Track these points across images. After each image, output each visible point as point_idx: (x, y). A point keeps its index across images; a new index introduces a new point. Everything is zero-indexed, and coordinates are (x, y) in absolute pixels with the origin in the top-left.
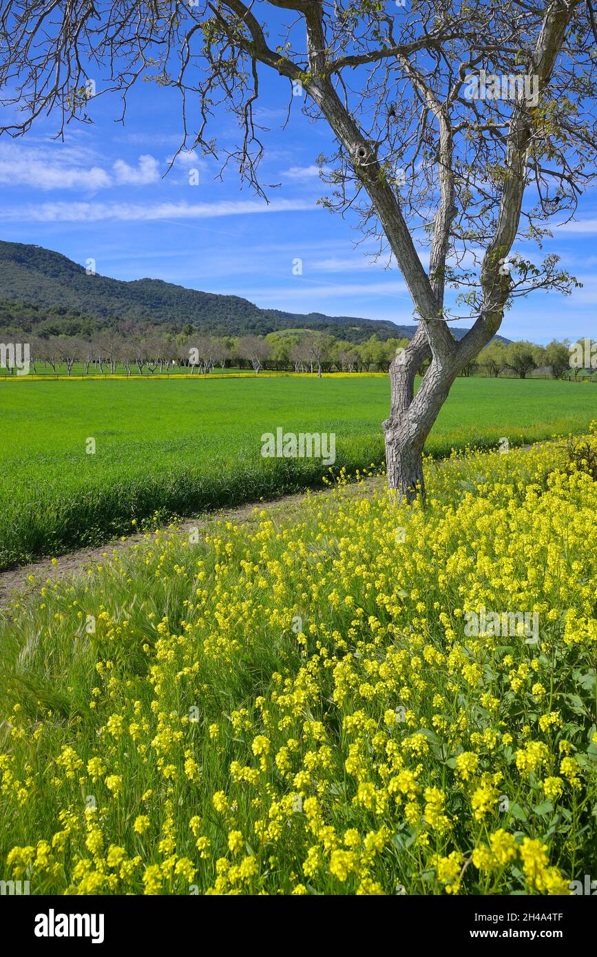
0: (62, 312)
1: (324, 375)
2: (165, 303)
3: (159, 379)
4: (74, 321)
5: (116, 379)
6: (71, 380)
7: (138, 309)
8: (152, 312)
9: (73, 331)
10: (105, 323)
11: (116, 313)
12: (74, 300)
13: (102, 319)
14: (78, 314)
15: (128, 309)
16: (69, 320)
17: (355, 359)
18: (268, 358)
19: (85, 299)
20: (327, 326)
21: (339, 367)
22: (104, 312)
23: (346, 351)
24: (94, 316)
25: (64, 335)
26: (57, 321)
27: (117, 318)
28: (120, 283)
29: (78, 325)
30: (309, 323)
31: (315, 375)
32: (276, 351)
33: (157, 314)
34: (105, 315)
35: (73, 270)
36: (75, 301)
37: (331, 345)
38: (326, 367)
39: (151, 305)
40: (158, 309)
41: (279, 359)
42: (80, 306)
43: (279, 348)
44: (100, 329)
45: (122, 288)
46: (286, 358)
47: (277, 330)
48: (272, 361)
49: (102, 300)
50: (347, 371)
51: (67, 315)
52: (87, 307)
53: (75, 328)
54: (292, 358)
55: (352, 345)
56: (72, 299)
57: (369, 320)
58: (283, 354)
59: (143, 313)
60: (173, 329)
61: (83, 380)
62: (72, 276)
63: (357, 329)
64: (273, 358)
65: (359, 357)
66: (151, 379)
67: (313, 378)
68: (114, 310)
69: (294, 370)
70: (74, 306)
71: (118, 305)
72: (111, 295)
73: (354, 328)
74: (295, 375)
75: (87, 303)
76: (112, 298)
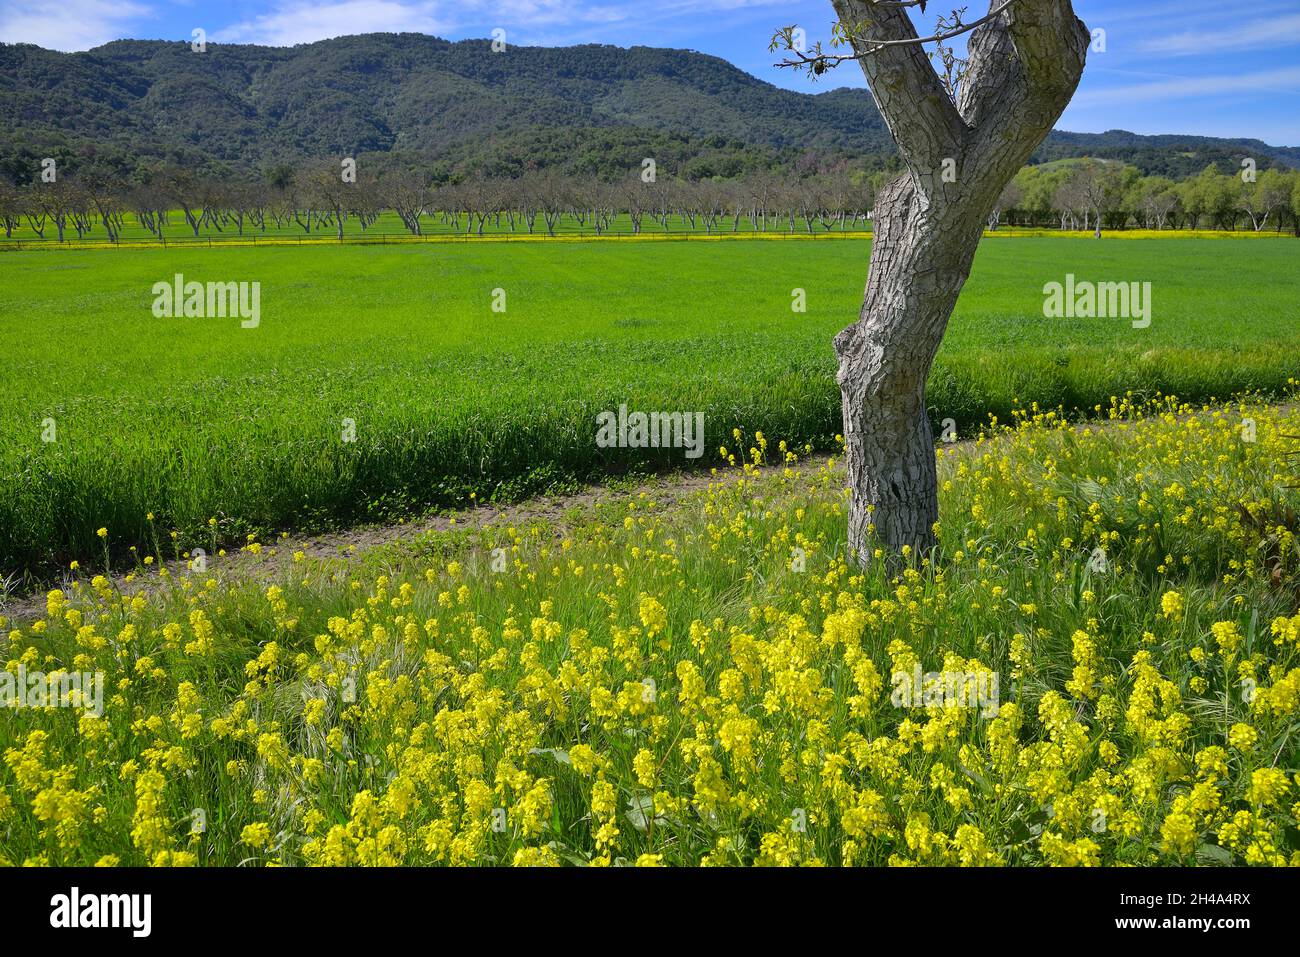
0: (720, 143)
1: (1104, 234)
2: (867, 125)
3: (831, 239)
4: (734, 156)
5: (767, 240)
6: (705, 241)
7: (827, 135)
8: (847, 139)
9: (732, 170)
10: (778, 157)
11: (796, 141)
12: (738, 125)
13: (774, 152)
14: (742, 146)
15: (814, 136)
16: (728, 155)
17: (1171, 206)
18: (1017, 207)
19: (753, 123)
20: (1134, 152)
21: (1141, 222)
22: (778, 141)
23: (1155, 193)
24: (763, 148)
25: (719, 177)
26: (711, 158)
27: (795, 150)
28: (804, 96)
29: (739, 162)
30: (1103, 148)
31: (1092, 233)
32: (1031, 195)
33: (855, 142)
34: (779, 148)
35: (740, 82)
36: (739, 128)
37: (1131, 182)
38: (1116, 221)
39: (848, 128)
40: (857, 134)
41: (1036, 208)
42: (746, 135)
43: (1037, 190)
44: (769, 167)
45: (806, 104)
46: (1047, 206)
47: (1046, 161)
48: (1025, 212)
49: (777, 125)
50: (1154, 227)
51: (726, 149)
52: (756, 135)
53: (735, 167)
54: (1056, 206)
55: (1169, 182)
56: (735, 125)
57: (1216, 140)
58: (1043, 200)
59: (834, 141)
60: (875, 164)
61: (721, 240)
62: (737, 91)
63: (1190, 155)
64: (1026, 206)
65: (1179, 203)
66: (819, 240)
67: (1086, 239)
68: (793, 137)
69: (1058, 226)
70: (738, 135)
71: (798, 130)
72: (789, 116)
73: (1184, 154)
74: (1055, 233)
75: (756, 129)
76: (791, 121)
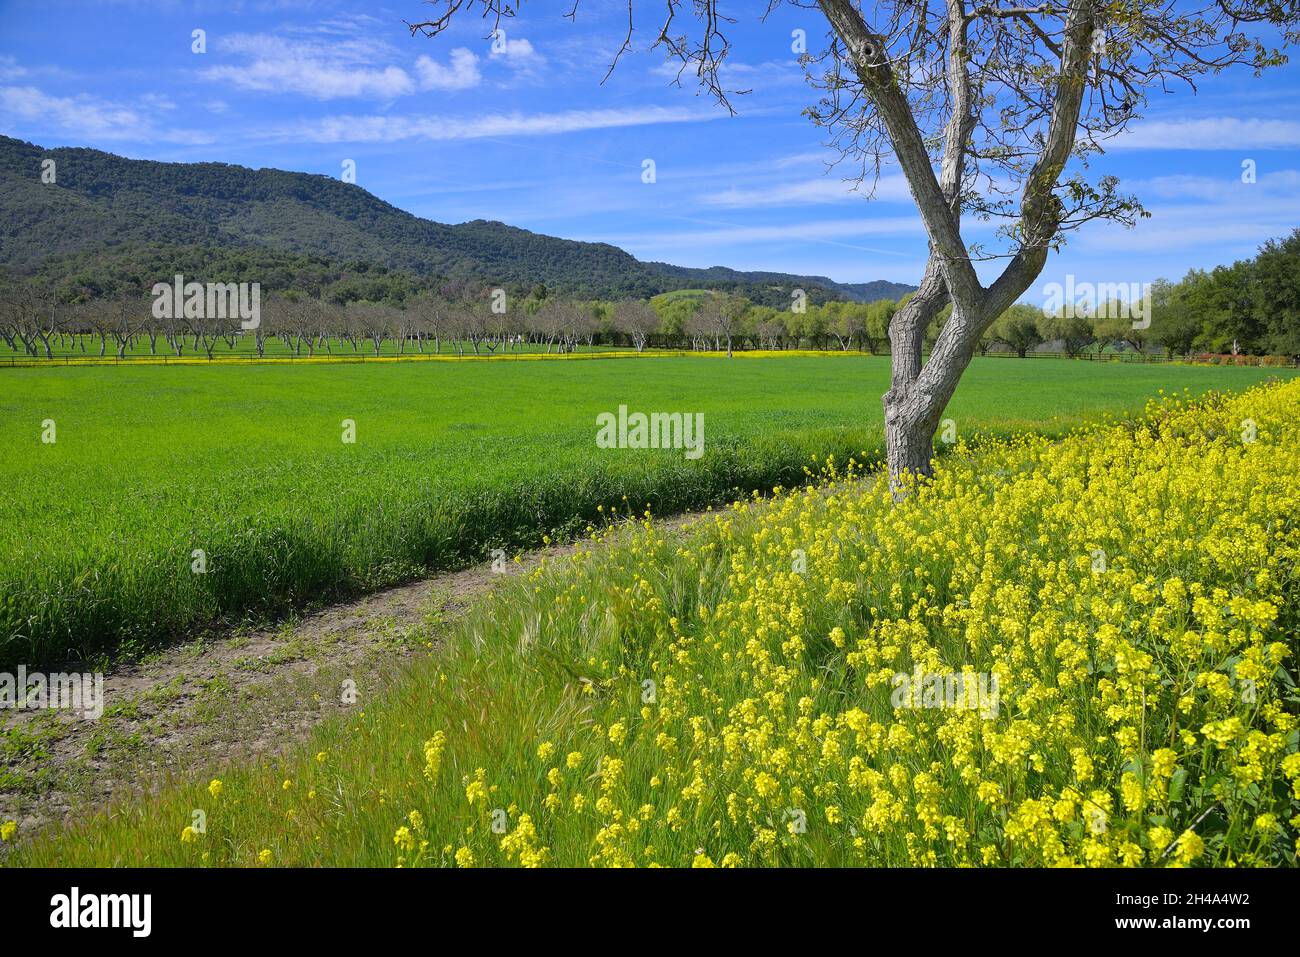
0: (362, 268)
1: (735, 354)
2: (505, 255)
3: (504, 360)
4: (378, 281)
5: (444, 361)
6: (382, 363)
7: (468, 263)
8: (487, 267)
9: (378, 295)
10: (422, 283)
11: (436, 270)
12: (377, 251)
13: (417, 278)
14: (385, 271)
15: (454, 264)
16: (371, 280)
17: (779, 331)
18: (655, 331)
19: (394, 249)
20: (735, 285)
21: (756, 343)
22: (420, 267)
23: (765, 320)
24: (406, 273)
25: (365, 301)
26: (356, 281)
27: (439, 277)
28: (442, 226)
29: (385, 287)
30: (710, 281)
31: (723, 353)
32: (665, 321)
33: (494, 270)
34: (420, 272)
35: (377, 209)
36: (379, 253)
37: (745, 311)
38: (738, 343)
39: (486, 257)
40: (495, 263)
41: (670, 332)
42: (386, 260)
43: (670, 316)
44: (415, 292)
45: (445, 234)
46: (680, 330)
47: (664, 291)
48: (659, 336)
49: (417, 252)
50: (767, 348)
51: (368, 273)
52: (397, 261)
53: (380, 291)
54: (689, 330)
55: (773, 310)
56: (375, 250)
57: (795, 277)
58: (675, 325)
59: (474, 269)
60: (518, 291)
61: (398, 362)
62: (375, 218)
63: (779, 289)
64: (662, 331)
65: (785, 328)
66: (492, 361)
67: (720, 359)
68: (434, 264)
69: (690, 347)
70: (378, 260)
71: (439, 258)
72: (429, 244)
73: (774, 288)
74: (695, 353)
75: (396, 255)
76: (431, 248)
